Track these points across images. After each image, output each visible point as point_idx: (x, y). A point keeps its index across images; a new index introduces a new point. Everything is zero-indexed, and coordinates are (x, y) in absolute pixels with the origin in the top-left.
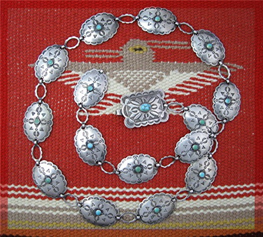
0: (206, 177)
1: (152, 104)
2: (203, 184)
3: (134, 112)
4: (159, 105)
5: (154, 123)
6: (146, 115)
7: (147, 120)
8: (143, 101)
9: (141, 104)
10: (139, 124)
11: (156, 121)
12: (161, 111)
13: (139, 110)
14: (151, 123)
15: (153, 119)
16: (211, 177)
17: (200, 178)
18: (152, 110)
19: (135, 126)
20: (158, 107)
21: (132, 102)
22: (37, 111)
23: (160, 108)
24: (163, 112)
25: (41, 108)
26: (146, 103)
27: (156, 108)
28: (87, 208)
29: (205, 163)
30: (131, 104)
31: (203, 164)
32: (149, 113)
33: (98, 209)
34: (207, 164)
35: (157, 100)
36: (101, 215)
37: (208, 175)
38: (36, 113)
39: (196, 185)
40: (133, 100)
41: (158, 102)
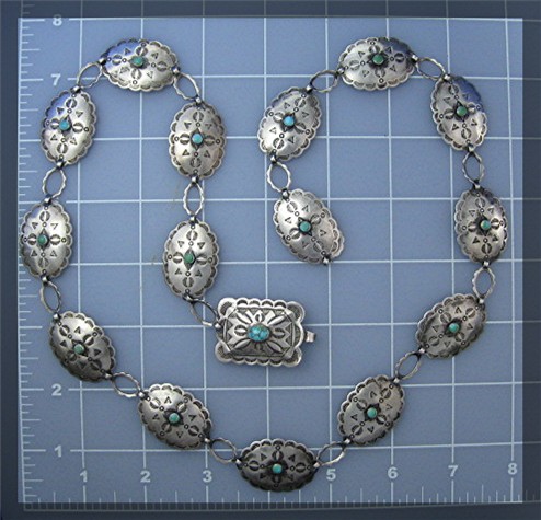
1: (245, 337)
3: (282, 331)
4: (232, 331)
5: (249, 301)
6: (260, 319)
7: (261, 309)
8: (258, 346)
9: (265, 341)
10: (277, 305)
11: (245, 302)
12: (230, 319)
13: (271, 332)
14: (254, 302)
15: (250, 309)
18: (246, 326)
19: (286, 304)
20: (233, 328)
21: (280, 350)
23: (232, 325)
24: (226, 316)
26: (253, 341)
27: (240, 327)
30: (284, 346)
32: (255, 322)
35: (232, 341)
40: (278, 352)
41: (231, 337)
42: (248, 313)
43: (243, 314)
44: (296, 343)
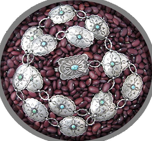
0: (136, 89)
1: (79, 65)
2: (134, 93)
3: (67, 70)
4: (84, 65)
5: (80, 76)
6: (75, 72)
7: (75, 75)
8: (74, 63)
10: (70, 78)
12: (85, 69)
13: (71, 69)
14: (78, 76)
16: (139, 88)
17: (132, 90)
18: (79, 68)
19: (67, 79)
21: (66, 63)
22: (34, 32)
23: (84, 67)
25: (37, 31)
27: (81, 67)
28: (54, 103)
29: (134, 80)
30: (65, 65)
31: (133, 80)
32: (77, 71)
33: (62, 104)
34: (136, 80)
36: (64, 108)
37: (137, 88)
38: (33, 33)
39: (130, 95)
41: (84, 63)
42: (79, 73)
43: (81, 72)
44: (61, 67)
